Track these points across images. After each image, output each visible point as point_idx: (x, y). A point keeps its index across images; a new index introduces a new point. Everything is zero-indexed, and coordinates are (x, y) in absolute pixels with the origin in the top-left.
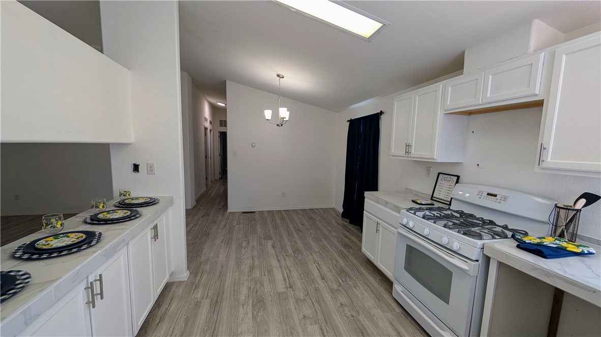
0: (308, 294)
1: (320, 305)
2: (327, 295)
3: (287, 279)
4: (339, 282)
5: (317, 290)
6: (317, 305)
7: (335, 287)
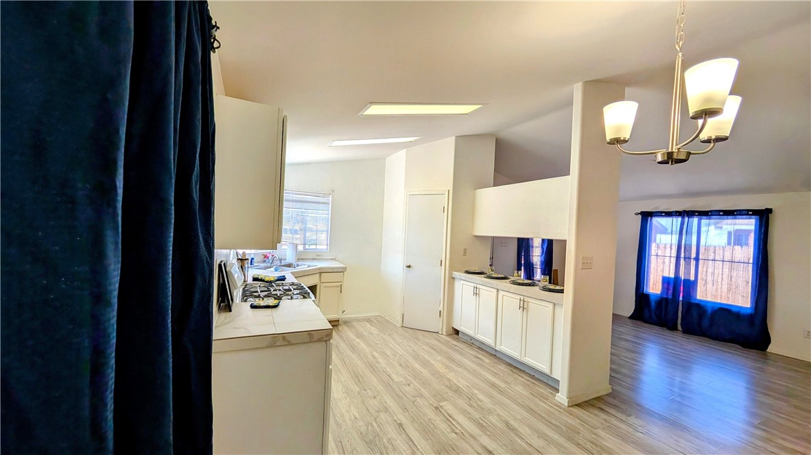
0: (413, 403)
1: (397, 395)
2: (392, 405)
3: (448, 417)
4: (376, 423)
5: (405, 409)
6: (401, 394)
7: (382, 415)
